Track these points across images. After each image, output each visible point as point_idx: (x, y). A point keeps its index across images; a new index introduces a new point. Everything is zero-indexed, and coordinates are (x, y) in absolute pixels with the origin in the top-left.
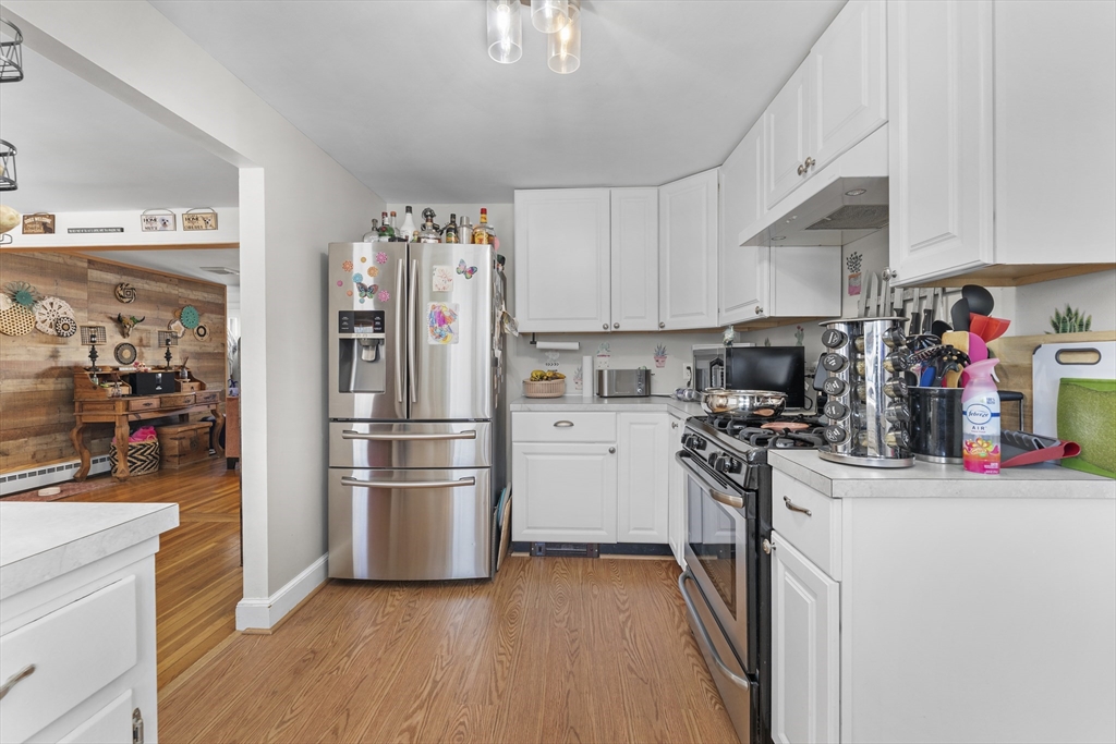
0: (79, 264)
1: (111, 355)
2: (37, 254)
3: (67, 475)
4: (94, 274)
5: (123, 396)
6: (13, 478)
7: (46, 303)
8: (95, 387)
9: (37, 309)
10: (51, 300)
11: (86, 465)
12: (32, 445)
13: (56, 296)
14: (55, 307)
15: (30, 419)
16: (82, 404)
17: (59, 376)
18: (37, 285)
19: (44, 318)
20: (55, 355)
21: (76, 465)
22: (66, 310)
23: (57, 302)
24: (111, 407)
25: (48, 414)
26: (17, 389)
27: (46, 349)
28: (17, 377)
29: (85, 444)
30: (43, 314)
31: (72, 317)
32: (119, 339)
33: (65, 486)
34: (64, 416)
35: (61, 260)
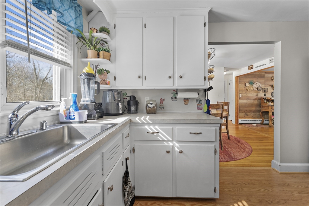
0: (263, 73)
1: (270, 95)
2: (254, 73)
3: (259, 122)
4: (266, 75)
5: (271, 105)
6: (249, 120)
7: (255, 84)
8: (265, 103)
9: (254, 85)
10: (256, 83)
11: (263, 121)
12: (252, 114)
13: (258, 82)
14: (257, 84)
15: (252, 109)
16: (262, 106)
17: (258, 100)
18: (254, 80)
19: (255, 87)
20: (257, 95)
21: (261, 120)
22: (260, 85)
23: (258, 83)
24: (268, 108)
25: (256, 108)
26: (250, 102)
27: (255, 94)
28: (250, 100)
29: (263, 116)
30: (255, 86)
31: (261, 86)
32: (272, 91)
33: (257, 124)
34: (259, 109)
35: (259, 74)
